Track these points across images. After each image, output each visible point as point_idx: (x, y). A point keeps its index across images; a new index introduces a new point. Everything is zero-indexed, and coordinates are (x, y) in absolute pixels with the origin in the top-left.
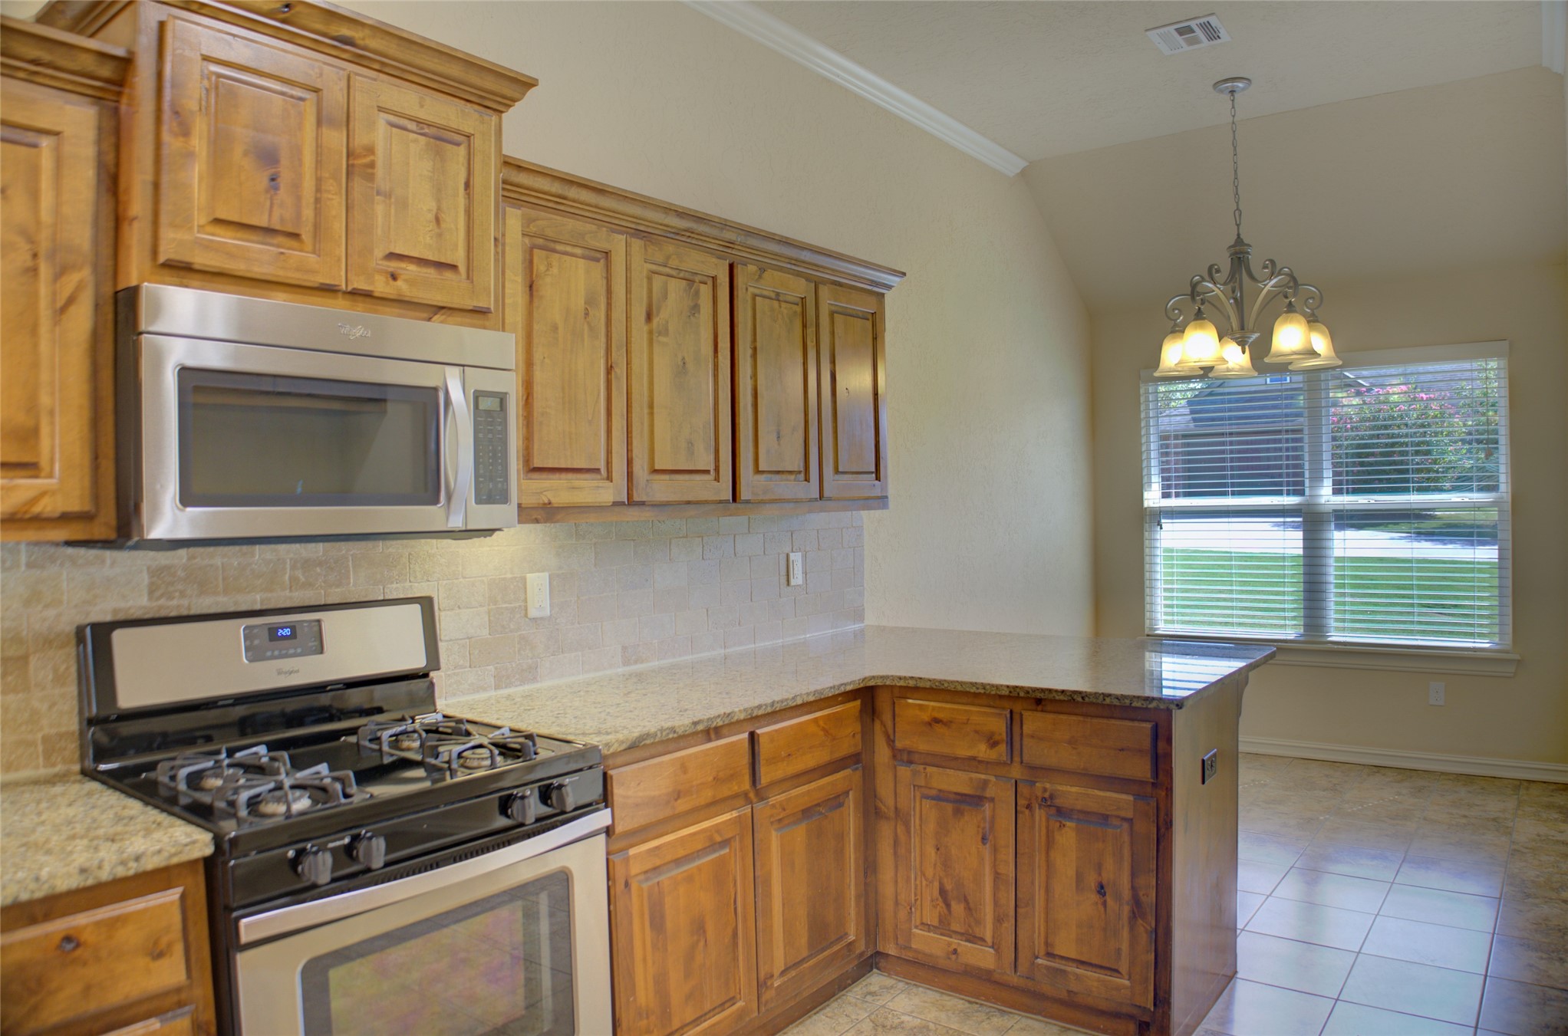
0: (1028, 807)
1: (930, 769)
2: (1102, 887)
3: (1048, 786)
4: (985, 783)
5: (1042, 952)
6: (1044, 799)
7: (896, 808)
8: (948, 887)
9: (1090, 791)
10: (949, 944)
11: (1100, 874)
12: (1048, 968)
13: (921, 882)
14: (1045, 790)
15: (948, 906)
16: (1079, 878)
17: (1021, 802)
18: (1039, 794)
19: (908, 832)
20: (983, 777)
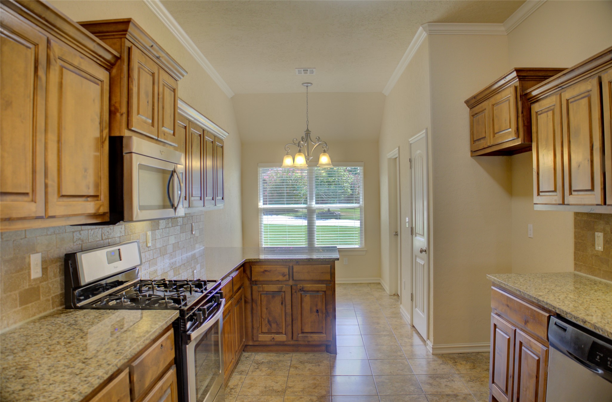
0: (295, 292)
1: (263, 285)
2: (317, 310)
3: (301, 285)
4: (282, 287)
5: (300, 332)
6: (300, 289)
7: (252, 299)
8: (271, 319)
9: (314, 285)
10: (271, 337)
11: (317, 307)
12: (302, 336)
13: (261, 320)
14: (300, 287)
15: (271, 325)
16: (311, 309)
17: (293, 291)
18: (299, 288)
19: (257, 305)
20: (281, 285)
